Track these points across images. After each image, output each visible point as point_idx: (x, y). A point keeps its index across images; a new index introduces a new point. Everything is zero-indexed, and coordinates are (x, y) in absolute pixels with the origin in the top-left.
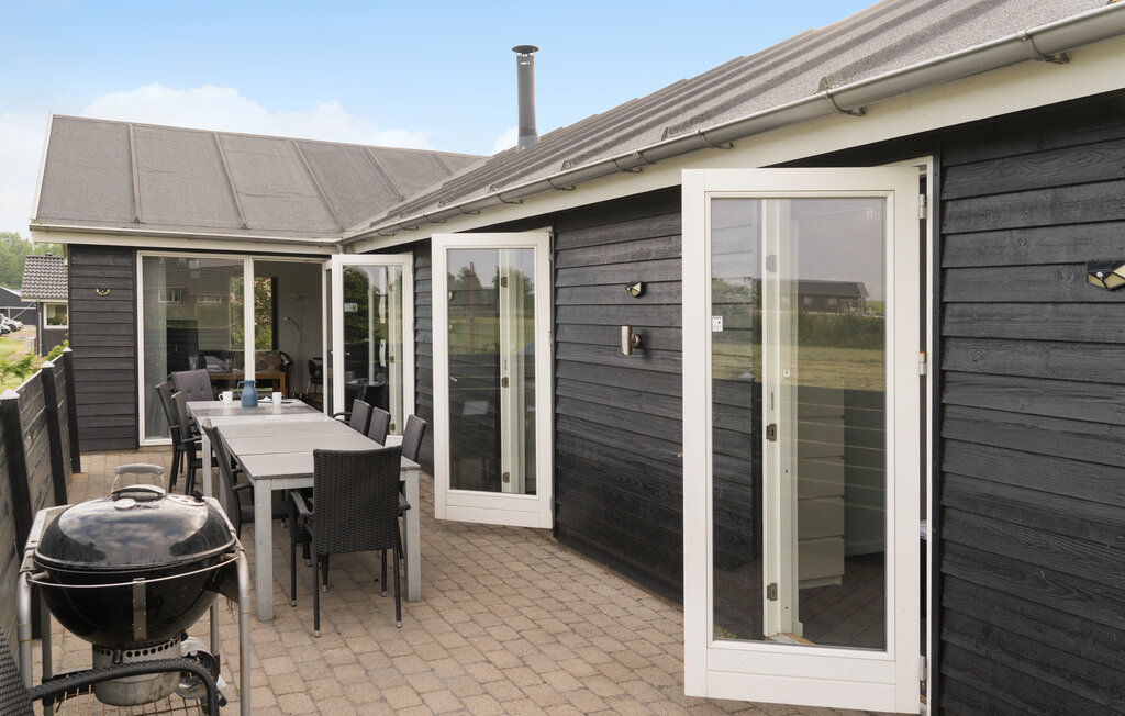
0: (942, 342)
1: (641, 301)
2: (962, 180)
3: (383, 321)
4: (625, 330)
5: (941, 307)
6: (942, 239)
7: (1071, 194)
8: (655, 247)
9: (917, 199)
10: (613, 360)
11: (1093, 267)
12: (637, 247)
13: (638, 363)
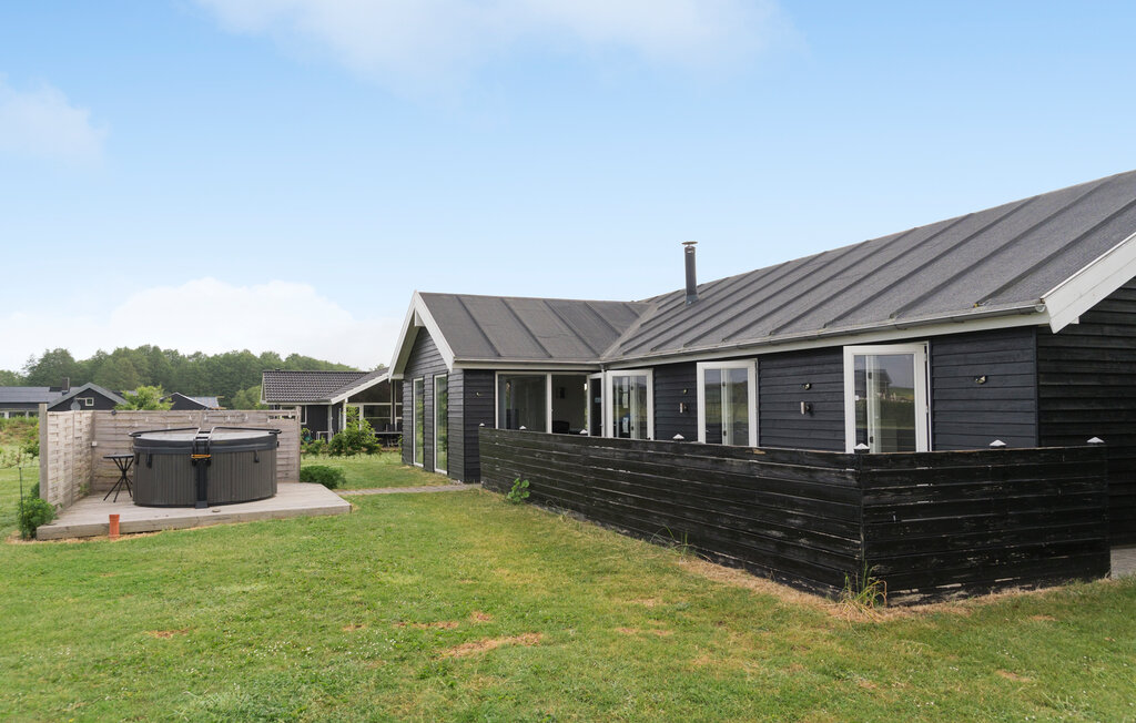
0: (933, 401)
1: (811, 391)
2: (938, 350)
3: (626, 406)
4: (802, 404)
5: (933, 390)
6: (932, 368)
7: (969, 356)
8: (833, 367)
9: (924, 355)
10: (793, 417)
11: (975, 377)
12: (807, 368)
13: (808, 417)
